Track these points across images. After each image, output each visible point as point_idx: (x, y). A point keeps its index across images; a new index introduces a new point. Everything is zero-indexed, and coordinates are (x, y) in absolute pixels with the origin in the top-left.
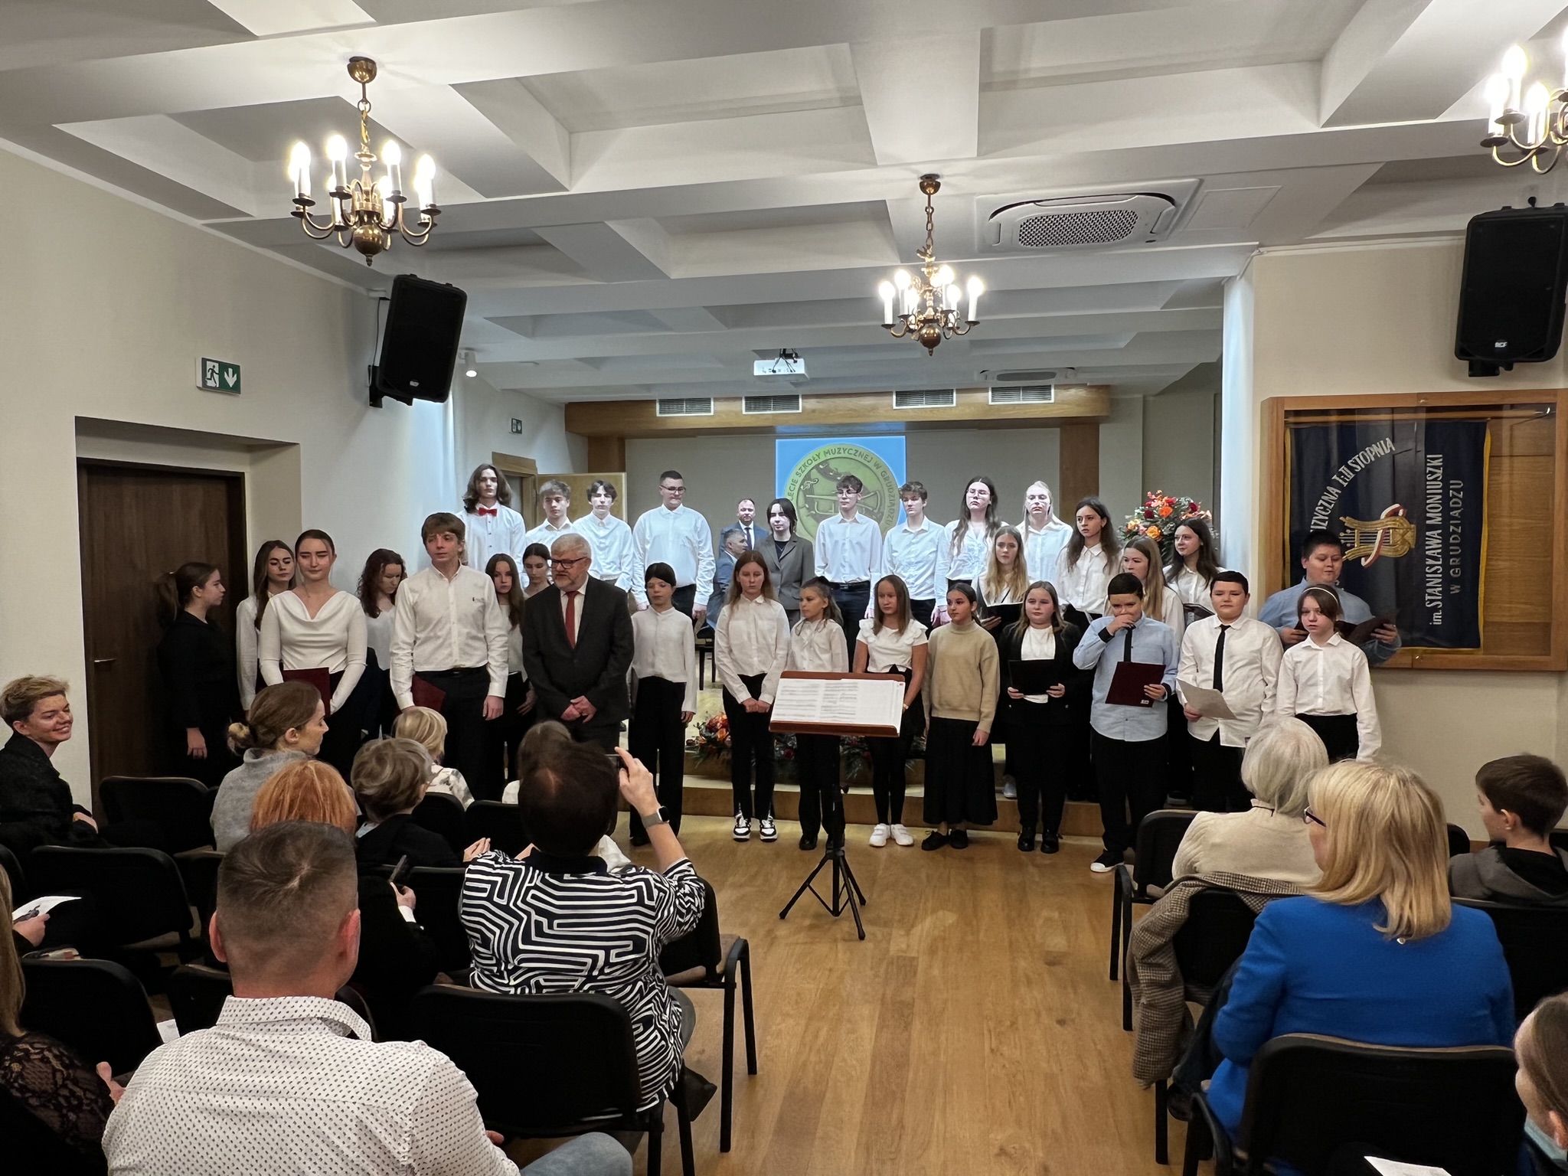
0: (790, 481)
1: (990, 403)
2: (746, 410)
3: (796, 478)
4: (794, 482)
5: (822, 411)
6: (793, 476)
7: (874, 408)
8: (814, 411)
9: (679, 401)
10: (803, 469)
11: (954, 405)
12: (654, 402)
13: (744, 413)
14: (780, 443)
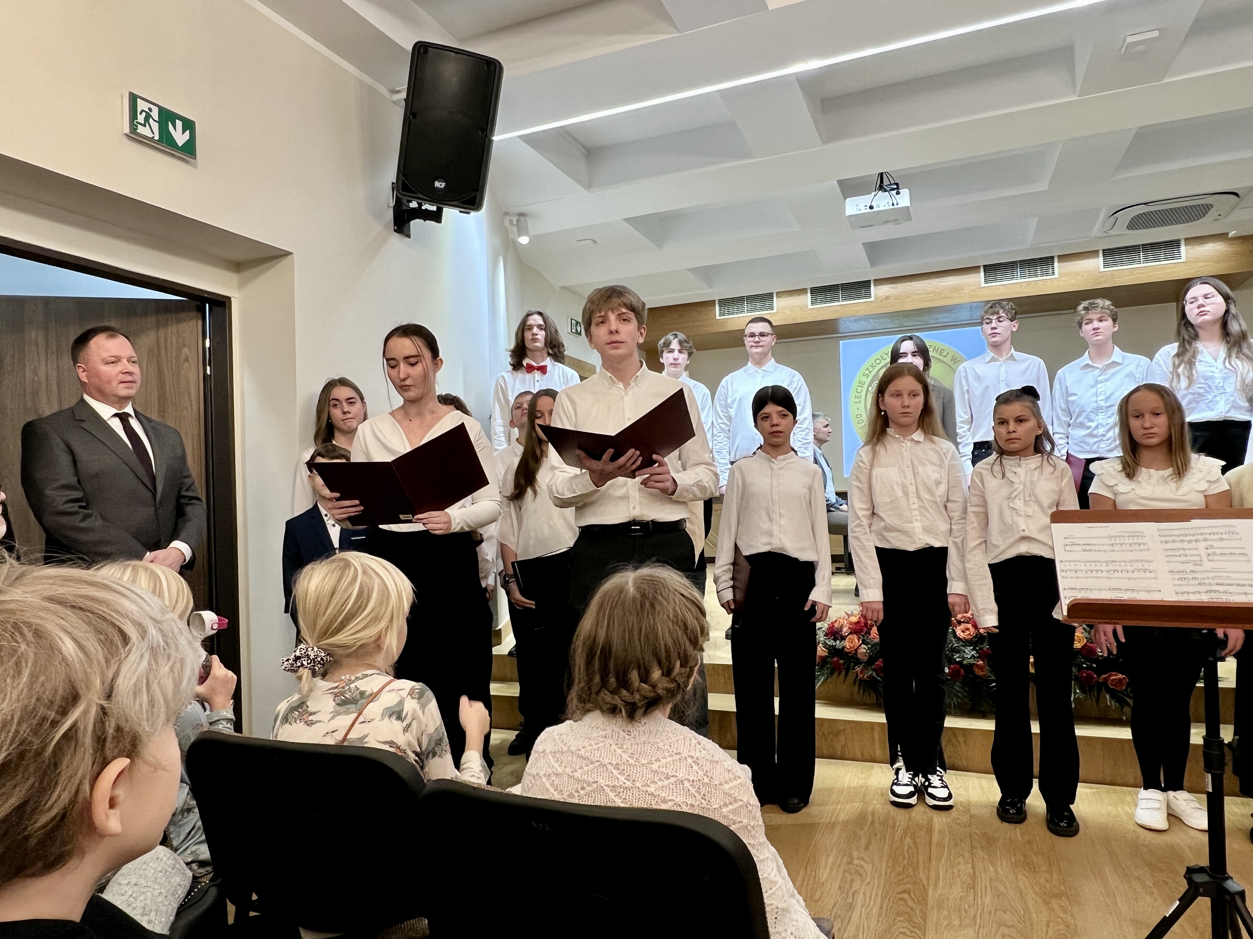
0: (855, 384)
1: (1102, 269)
2: (812, 303)
3: (864, 379)
4: (861, 383)
5: (897, 297)
6: (859, 377)
7: (957, 289)
8: (887, 298)
9: (740, 299)
10: (871, 369)
11: (1056, 276)
12: (712, 303)
13: (810, 306)
14: (843, 343)
